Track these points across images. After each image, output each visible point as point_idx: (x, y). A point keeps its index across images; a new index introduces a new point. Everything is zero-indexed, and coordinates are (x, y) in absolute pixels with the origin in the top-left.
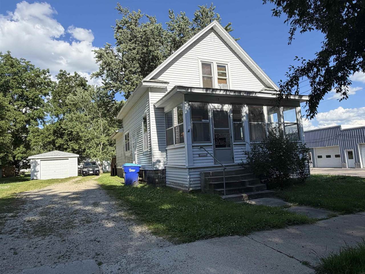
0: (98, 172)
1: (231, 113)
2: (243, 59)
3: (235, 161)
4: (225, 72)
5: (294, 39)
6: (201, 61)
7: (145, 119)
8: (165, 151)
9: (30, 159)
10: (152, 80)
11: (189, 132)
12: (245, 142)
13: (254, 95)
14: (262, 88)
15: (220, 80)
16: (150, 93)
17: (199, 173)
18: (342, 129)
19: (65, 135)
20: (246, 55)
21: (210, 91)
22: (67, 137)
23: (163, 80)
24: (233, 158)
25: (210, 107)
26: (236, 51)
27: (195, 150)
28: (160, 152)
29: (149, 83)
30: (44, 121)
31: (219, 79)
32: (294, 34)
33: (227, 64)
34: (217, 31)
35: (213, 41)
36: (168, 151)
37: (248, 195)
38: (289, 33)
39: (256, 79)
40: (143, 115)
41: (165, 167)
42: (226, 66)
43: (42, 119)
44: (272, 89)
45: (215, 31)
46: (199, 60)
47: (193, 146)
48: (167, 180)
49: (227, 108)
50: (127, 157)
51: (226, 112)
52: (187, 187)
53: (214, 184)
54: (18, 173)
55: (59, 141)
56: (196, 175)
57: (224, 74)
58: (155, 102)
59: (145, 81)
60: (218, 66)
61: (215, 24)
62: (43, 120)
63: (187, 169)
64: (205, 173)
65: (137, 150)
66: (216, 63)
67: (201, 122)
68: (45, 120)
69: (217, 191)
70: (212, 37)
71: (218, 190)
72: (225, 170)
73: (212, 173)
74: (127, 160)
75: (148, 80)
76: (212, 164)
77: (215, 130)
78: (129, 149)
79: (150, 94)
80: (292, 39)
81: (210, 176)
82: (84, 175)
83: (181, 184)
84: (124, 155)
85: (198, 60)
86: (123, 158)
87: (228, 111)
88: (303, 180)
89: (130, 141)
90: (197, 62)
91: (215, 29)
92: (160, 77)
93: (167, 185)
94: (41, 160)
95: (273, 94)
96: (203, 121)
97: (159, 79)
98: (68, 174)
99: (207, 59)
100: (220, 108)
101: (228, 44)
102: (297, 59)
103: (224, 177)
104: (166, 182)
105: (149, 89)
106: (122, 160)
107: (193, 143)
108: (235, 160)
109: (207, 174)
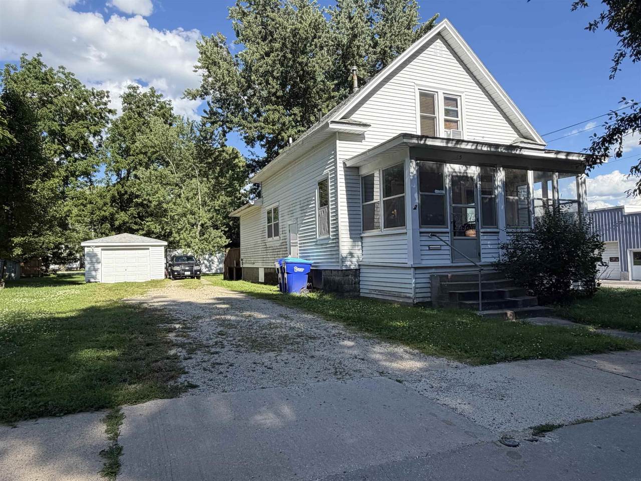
0: (198, 273)
1: (479, 181)
2: (486, 88)
3: (482, 259)
4: (456, 109)
5: (620, 70)
6: (419, 89)
7: (323, 185)
8: (360, 239)
9: (84, 247)
10: (343, 121)
11: (415, 209)
12: (497, 228)
13: (518, 152)
14: (514, 139)
15: (447, 123)
16: (338, 141)
17: (428, 276)
18: (626, 212)
19: (132, 207)
20: (493, 82)
21: (452, 143)
22: (135, 209)
23: (360, 120)
24: (479, 255)
25: (447, 170)
26: (475, 73)
27: (423, 238)
28: (352, 240)
29: (339, 125)
30: (90, 181)
31: (446, 121)
32: (620, 63)
33: (460, 96)
34: (447, 38)
35: (438, 55)
36: (365, 240)
37: (515, 313)
38: (613, 60)
39: (506, 122)
40: (320, 179)
41: (359, 265)
42: (459, 99)
43: (88, 177)
44: (531, 140)
45: (443, 38)
46: (417, 88)
47: (421, 233)
48: (361, 286)
49: (474, 171)
50: (271, 248)
51: (472, 178)
52: (409, 298)
53: (459, 293)
54: (47, 271)
55: (122, 217)
56: (424, 278)
57: (456, 114)
58: (348, 157)
59: (333, 122)
60: (446, 98)
61: (445, 25)
62: (90, 179)
63: (412, 269)
64: (441, 277)
65: (300, 237)
66: (443, 93)
67: (433, 194)
68: (93, 179)
69: (467, 304)
70: (438, 48)
71: (467, 302)
72: (482, 271)
73: (452, 276)
74: (271, 254)
75: (337, 120)
76: (448, 263)
77: (454, 208)
78: (277, 234)
79: (339, 144)
80: (618, 71)
81: (448, 282)
82: (175, 278)
83: (394, 293)
84: (264, 244)
85: (413, 87)
86: (260, 250)
87: (475, 178)
88: (591, 293)
89: (280, 221)
90: (413, 90)
91: (443, 34)
92: (354, 116)
93: (362, 295)
94: (102, 250)
95: (546, 151)
96: (436, 191)
97: (353, 119)
98: (149, 275)
99: (429, 85)
100: (462, 171)
101: (462, 61)
102: (625, 101)
103: (479, 282)
104: (360, 290)
105: (337, 134)
106: (258, 252)
107: (420, 227)
108: (482, 257)
109: (443, 278)
